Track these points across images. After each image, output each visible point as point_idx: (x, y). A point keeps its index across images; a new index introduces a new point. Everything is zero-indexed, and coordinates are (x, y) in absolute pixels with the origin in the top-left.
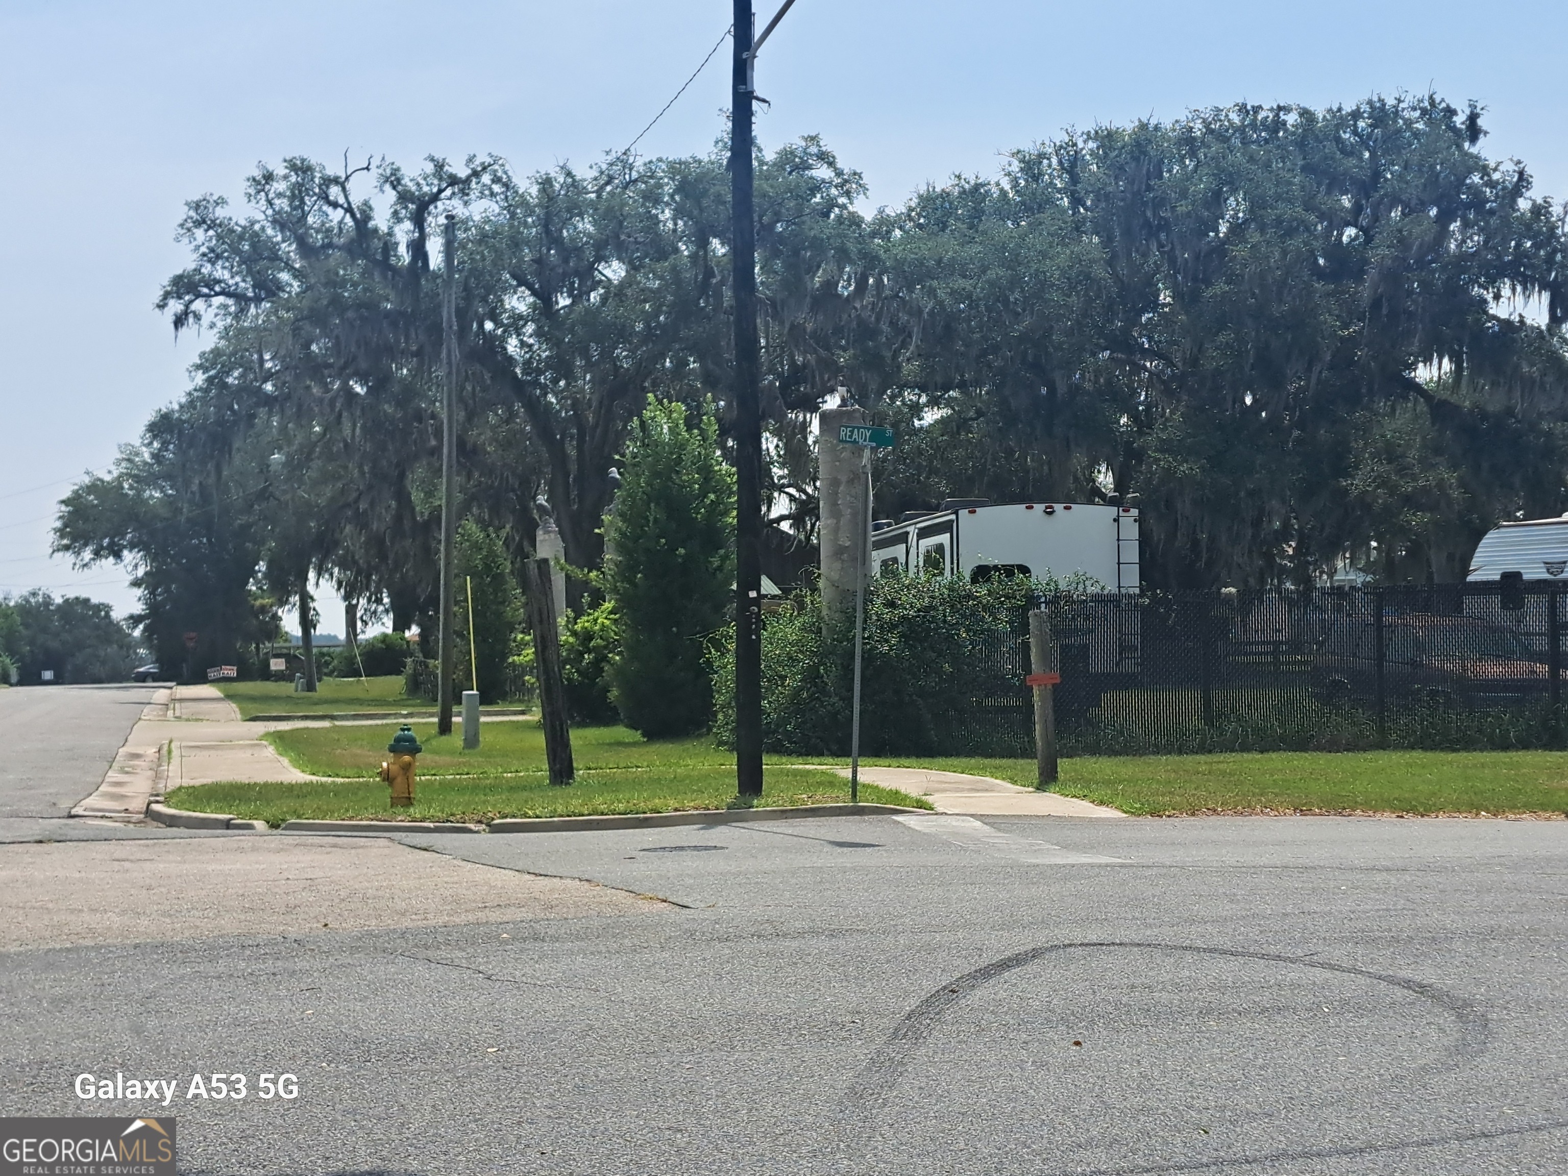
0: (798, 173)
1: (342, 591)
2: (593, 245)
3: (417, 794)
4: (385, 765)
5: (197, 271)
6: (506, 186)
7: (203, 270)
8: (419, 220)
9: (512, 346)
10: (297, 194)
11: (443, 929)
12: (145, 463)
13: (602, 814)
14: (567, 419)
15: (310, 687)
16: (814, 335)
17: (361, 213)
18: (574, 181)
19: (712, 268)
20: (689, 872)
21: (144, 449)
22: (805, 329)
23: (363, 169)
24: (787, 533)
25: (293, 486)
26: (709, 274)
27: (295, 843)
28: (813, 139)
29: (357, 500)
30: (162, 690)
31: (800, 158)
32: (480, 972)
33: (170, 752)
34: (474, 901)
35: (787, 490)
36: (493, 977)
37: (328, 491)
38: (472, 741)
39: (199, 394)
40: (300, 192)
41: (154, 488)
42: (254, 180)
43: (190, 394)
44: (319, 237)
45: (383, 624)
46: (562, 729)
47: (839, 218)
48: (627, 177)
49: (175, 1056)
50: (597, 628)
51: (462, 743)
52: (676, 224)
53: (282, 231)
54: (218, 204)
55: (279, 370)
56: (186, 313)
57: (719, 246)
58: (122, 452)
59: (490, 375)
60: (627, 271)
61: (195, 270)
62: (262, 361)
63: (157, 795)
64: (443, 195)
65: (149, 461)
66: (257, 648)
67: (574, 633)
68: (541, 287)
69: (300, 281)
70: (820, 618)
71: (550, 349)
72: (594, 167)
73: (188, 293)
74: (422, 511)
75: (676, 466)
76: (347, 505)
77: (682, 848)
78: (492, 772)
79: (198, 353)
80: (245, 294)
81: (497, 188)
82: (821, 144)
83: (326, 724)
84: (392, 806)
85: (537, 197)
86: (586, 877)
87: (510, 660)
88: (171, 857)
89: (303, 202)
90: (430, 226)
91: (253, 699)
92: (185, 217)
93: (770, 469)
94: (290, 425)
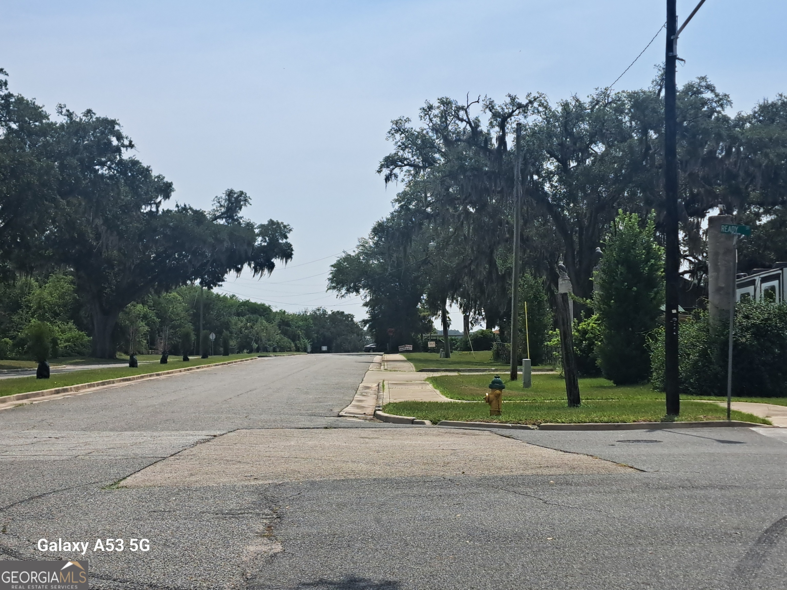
0: (695, 96)
1: (462, 309)
2: (589, 136)
3: (502, 410)
4: (487, 394)
5: (396, 154)
6: (546, 108)
7: (399, 154)
8: (502, 126)
9: (547, 187)
10: (444, 116)
11: (521, 477)
12: (371, 247)
13: (596, 422)
14: (574, 223)
15: (447, 356)
16: (703, 178)
17: (474, 124)
18: (580, 104)
19: (650, 145)
20: (644, 453)
21: (370, 240)
22: (698, 175)
23: (476, 102)
24: (688, 280)
25: (439, 258)
26: (648, 148)
27: (445, 431)
28: (703, 78)
29: (470, 264)
30: (377, 356)
31: (696, 88)
32: (541, 499)
33: (383, 386)
34: (535, 464)
35: (688, 258)
36: (548, 502)
37: (456, 261)
38: (527, 384)
39: (396, 213)
40: (445, 114)
41: (375, 259)
42: (424, 109)
43: (392, 214)
44: (454, 136)
45: (481, 325)
46: (574, 379)
47: (717, 119)
48: (606, 101)
49: (396, 534)
50: (589, 328)
51: (522, 384)
52: (631, 124)
53: (436, 134)
54: (406, 121)
55: (434, 201)
56: (391, 175)
57: (653, 134)
58: (360, 242)
59: (536, 202)
60: (606, 148)
61: (395, 154)
62: (426, 197)
63: (379, 407)
64: (514, 114)
65: (372, 246)
66: (422, 336)
67: (578, 331)
68: (562, 157)
69: (444, 158)
70: (708, 324)
71: (566, 188)
72: (590, 97)
73: (392, 165)
74: (501, 269)
75: (633, 246)
76: (465, 267)
77: (638, 441)
78: (539, 400)
79: (397, 193)
80: (418, 165)
81: (541, 109)
82: (708, 80)
83: (456, 374)
84: (491, 415)
85: (561, 113)
86: (591, 454)
87: (546, 344)
88: (387, 437)
89: (446, 119)
90: (508, 129)
91: (420, 361)
92: (391, 128)
93: (679, 247)
94: (439, 228)
